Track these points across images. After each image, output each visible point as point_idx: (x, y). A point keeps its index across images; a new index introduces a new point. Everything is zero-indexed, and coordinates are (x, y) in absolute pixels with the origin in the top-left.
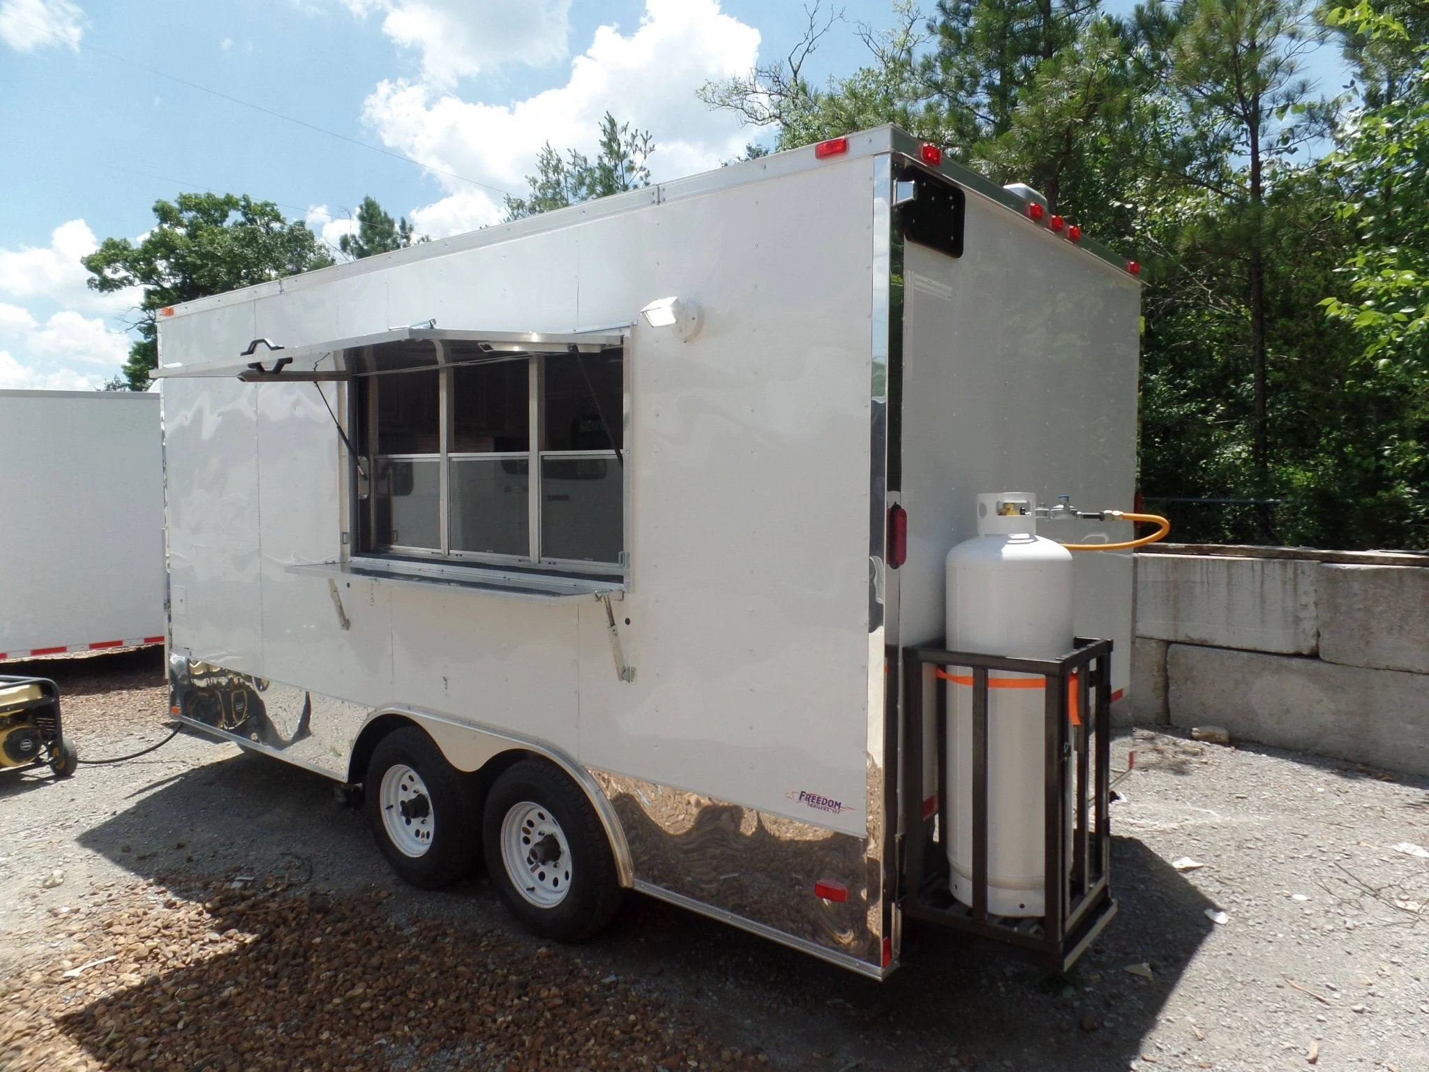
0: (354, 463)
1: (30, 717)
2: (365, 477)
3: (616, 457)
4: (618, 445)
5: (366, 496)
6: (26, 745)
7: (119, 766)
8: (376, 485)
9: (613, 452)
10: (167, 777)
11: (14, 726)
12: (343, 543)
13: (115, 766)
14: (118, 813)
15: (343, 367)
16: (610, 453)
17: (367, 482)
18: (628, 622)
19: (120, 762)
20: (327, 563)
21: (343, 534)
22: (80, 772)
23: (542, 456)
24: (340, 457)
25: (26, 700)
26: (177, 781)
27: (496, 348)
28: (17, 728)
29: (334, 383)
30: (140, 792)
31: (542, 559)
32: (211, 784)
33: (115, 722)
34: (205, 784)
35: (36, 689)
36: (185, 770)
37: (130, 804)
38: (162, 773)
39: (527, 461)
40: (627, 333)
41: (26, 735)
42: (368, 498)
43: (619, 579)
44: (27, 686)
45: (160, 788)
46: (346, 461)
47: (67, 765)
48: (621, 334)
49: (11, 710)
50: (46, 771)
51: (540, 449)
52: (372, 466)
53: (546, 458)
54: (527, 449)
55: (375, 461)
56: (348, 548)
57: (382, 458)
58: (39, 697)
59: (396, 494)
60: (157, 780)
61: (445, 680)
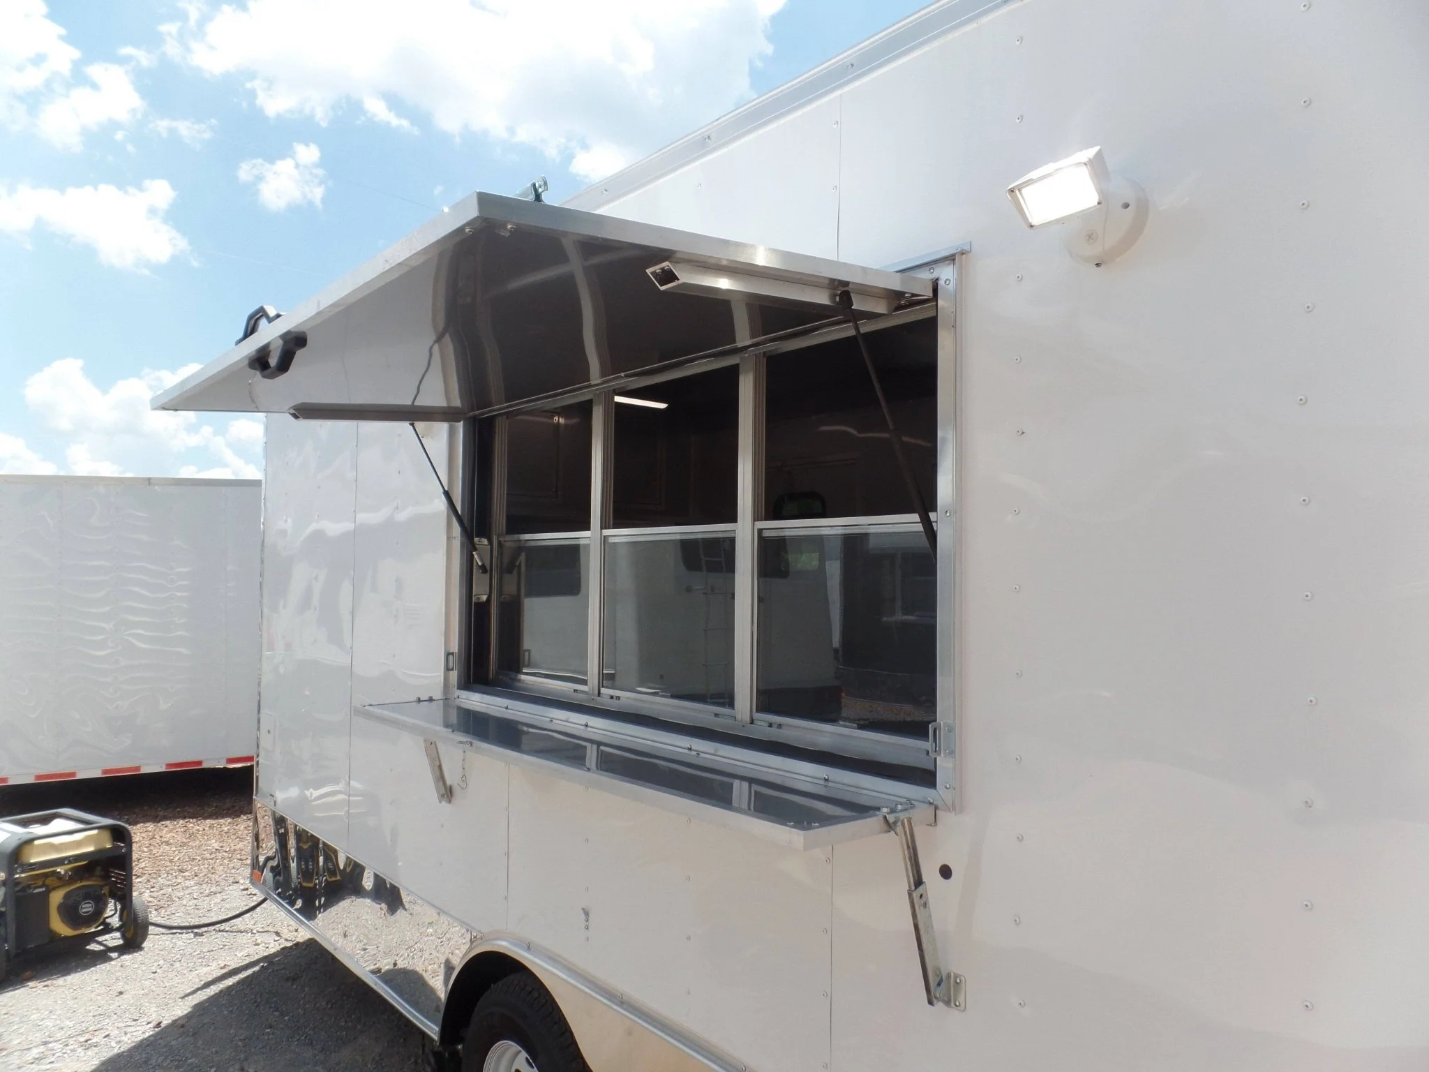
0: (469, 547)
1: (98, 871)
2: (483, 569)
3: (920, 528)
4: (924, 501)
5: (484, 598)
6: (87, 908)
7: (201, 935)
8: (500, 580)
9: (915, 517)
10: (248, 961)
11: (76, 882)
12: (448, 669)
13: (196, 934)
14: (163, 1025)
15: (457, 402)
16: (908, 522)
17: (487, 576)
18: (946, 872)
19: (206, 929)
20: (419, 701)
21: (448, 654)
22: (154, 941)
23: (760, 531)
24: (449, 538)
25: (91, 849)
26: (256, 968)
27: (687, 277)
28: (78, 885)
29: (444, 427)
30: (208, 985)
31: (757, 716)
32: (294, 979)
33: (226, 861)
34: (288, 979)
35: (106, 836)
36: (274, 948)
37: (182, 1009)
38: (244, 953)
39: (732, 541)
40: (946, 274)
41: (89, 895)
42: (489, 600)
43: (926, 777)
44: (95, 832)
45: (230, 982)
46: (457, 544)
47: (135, 934)
48: (935, 275)
49: (70, 862)
50: (114, 939)
51: (756, 518)
52: (495, 553)
53: (766, 534)
54: (733, 518)
55: (500, 544)
56: (454, 675)
57: (510, 540)
58: (109, 846)
59: (530, 594)
60: (233, 965)
61: (587, 913)
